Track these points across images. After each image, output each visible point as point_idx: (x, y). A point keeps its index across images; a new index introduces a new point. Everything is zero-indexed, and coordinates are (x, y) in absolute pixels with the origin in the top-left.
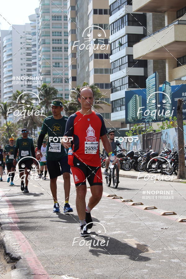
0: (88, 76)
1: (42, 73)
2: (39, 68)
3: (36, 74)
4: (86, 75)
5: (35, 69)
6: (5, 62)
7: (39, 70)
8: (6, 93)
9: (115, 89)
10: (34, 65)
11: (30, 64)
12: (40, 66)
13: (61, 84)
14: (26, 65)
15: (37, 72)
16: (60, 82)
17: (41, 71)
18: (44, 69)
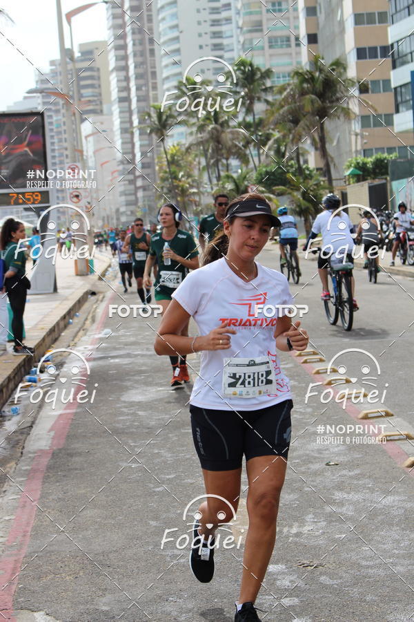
0: (343, 31)
1: (245, 29)
2: (238, 16)
3: (232, 30)
4: (337, 30)
5: (228, 20)
6: (162, 7)
7: (237, 22)
8: (167, 78)
9: (401, 60)
10: (225, 10)
11: (217, 9)
12: (238, 13)
13: (289, 50)
14: (208, 11)
15: (234, 25)
16: (284, 46)
17: (240, 24)
18: (247, 18)
